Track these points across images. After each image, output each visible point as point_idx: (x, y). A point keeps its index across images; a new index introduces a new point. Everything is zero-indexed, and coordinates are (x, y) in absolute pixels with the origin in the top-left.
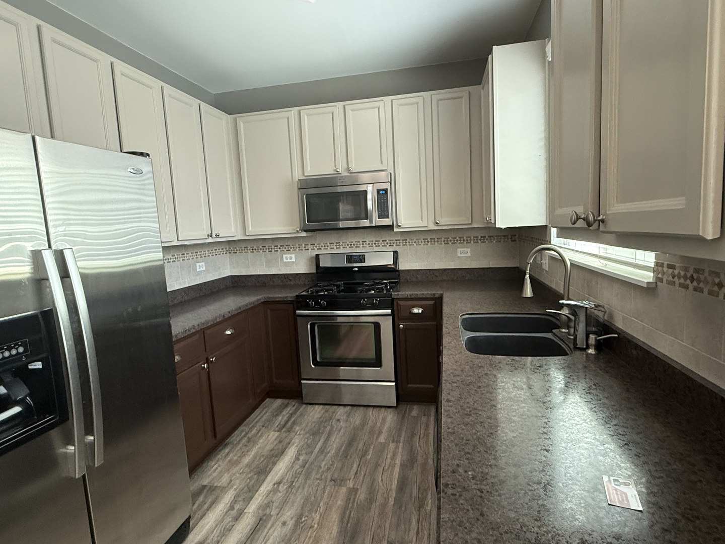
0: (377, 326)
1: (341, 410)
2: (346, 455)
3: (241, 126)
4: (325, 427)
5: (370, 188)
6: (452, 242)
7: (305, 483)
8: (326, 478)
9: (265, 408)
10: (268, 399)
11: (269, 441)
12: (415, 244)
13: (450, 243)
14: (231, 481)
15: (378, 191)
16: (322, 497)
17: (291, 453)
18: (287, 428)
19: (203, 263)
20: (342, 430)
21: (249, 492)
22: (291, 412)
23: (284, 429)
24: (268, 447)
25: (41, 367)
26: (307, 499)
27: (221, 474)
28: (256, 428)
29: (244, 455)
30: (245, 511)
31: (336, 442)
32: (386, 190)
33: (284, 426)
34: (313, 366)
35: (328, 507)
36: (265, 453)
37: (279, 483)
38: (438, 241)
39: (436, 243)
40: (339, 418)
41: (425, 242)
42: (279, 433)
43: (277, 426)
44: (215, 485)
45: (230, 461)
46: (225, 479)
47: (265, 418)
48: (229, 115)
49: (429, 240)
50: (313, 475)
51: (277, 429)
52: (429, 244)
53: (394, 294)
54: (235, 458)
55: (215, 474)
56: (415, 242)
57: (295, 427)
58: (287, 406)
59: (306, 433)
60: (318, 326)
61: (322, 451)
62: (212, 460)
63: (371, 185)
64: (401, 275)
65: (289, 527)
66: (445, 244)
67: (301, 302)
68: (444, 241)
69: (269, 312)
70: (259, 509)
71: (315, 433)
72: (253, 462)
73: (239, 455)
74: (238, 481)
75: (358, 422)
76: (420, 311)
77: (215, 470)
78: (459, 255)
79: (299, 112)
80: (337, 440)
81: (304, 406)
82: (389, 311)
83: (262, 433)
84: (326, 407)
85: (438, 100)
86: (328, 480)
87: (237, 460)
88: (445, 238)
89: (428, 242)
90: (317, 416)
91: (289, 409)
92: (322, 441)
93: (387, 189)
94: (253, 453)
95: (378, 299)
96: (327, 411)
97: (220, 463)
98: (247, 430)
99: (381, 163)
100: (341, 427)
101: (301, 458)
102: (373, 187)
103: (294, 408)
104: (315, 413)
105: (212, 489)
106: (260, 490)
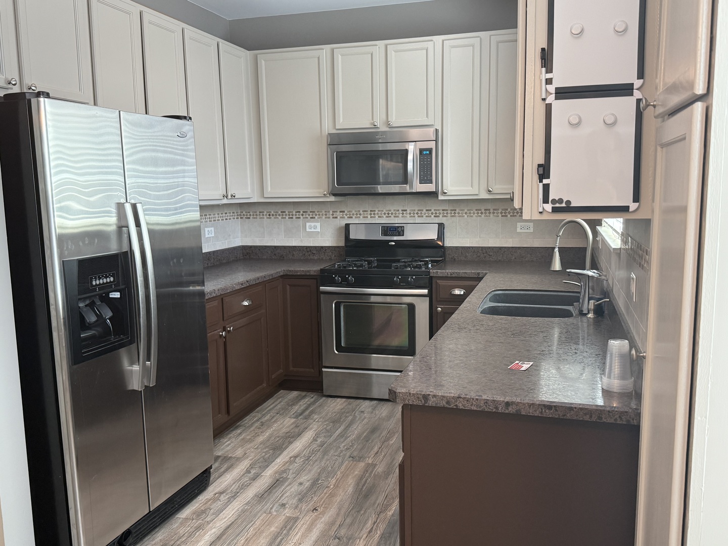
0: (411, 308)
1: (367, 403)
2: (367, 439)
3: (262, 64)
4: (347, 417)
5: (411, 147)
6: (511, 214)
7: (323, 458)
8: (345, 455)
9: (279, 398)
10: (282, 391)
11: (285, 425)
12: (466, 216)
13: (509, 216)
14: (245, 454)
15: (421, 151)
16: (339, 468)
17: (308, 436)
18: (305, 416)
19: (213, 229)
20: (366, 420)
21: (266, 463)
22: (308, 403)
23: (300, 417)
24: (284, 430)
25: (119, 296)
26: (324, 469)
27: (234, 449)
28: (269, 415)
29: (258, 435)
30: (262, 474)
31: (357, 429)
32: (430, 150)
33: (301, 414)
34: (336, 352)
35: (345, 476)
36: (281, 433)
37: (296, 457)
38: (494, 213)
39: (492, 215)
40: (363, 410)
41: (478, 213)
42: (295, 419)
43: (294, 414)
44: (229, 456)
45: (243, 439)
46: (239, 452)
47: (279, 406)
48: (249, 50)
49: (483, 211)
50: (332, 452)
51: (293, 416)
52: (483, 216)
53: (434, 272)
54: (248, 437)
55: (228, 448)
56: (466, 213)
57: (313, 415)
58: (304, 397)
59: (325, 421)
60: (344, 305)
61: (341, 435)
62: (223, 437)
63: (413, 143)
64: (447, 253)
65: (306, 486)
66: (502, 216)
67: (326, 277)
68: (501, 213)
69: (288, 287)
70: (276, 473)
71: (336, 421)
72: (268, 440)
73: (252, 435)
74: (253, 454)
75: (384, 415)
76: (462, 293)
77: (229, 444)
78: (519, 230)
79: (333, 51)
80: (360, 428)
81: (324, 398)
82: (425, 291)
83: (277, 419)
84: (349, 400)
85: (498, 42)
86: (347, 457)
87: (250, 439)
88: (503, 210)
89: (482, 213)
90: (339, 407)
91: (307, 400)
92: (342, 428)
93: (432, 148)
94: (267, 434)
95: (414, 277)
96: (349, 404)
97: (233, 440)
98: (260, 416)
99: (427, 117)
100: (365, 418)
101: (319, 440)
102: (415, 146)
103: (313, 399)
104: (337, 405)
105: (226, 459)
106: (276, 460)
